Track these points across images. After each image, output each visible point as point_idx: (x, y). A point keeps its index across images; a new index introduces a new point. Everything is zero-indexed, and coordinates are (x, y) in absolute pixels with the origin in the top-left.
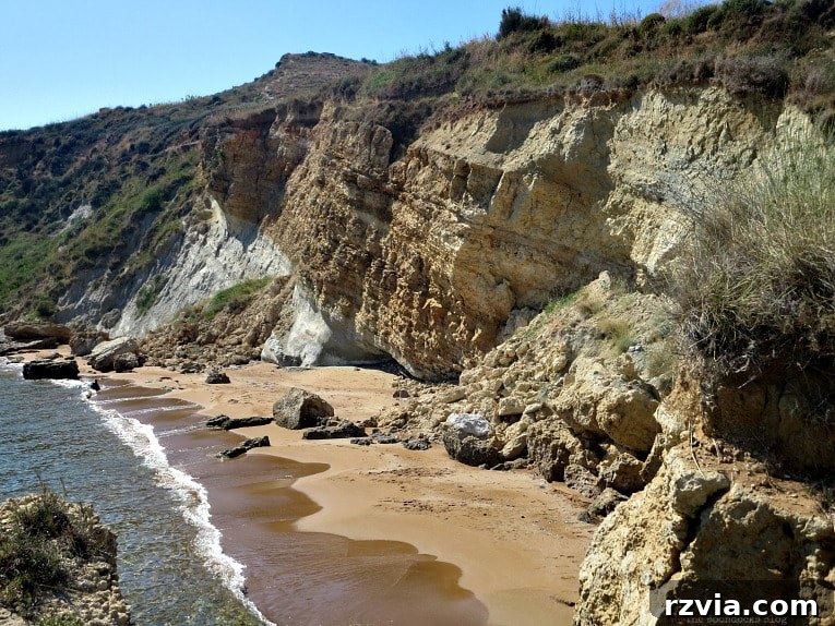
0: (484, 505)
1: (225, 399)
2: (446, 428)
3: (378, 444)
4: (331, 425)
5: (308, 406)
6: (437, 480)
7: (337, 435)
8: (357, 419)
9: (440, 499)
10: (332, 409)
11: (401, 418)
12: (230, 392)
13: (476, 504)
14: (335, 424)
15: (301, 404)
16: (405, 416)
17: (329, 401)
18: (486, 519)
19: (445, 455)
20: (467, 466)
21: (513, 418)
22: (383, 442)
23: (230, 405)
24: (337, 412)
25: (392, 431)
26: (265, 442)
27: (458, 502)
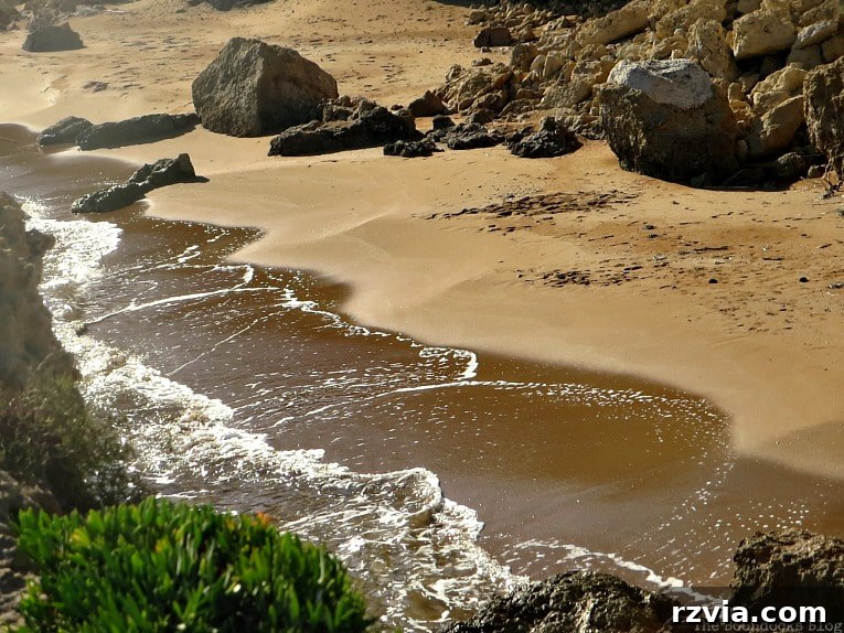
0: (709, 262)
1: (76, 83)
2: (608, 96)
3: (449, 152)
4: (334, 117)
5: (276, 79)
6: (594, 218)
7: (350, 141)
8: (395, 99)
9: (602, 257)
10: (333, 82)
11: (497, 87)
12: (84, 65)
13: (692, 262)
14: (345, 115)
15: (258, 75)
16: (508, 82)
17: (324, 66)
18: (715, 290)
19: (609, 162)
20: (663, 184)
21: (767, 63)
22: (459, 146)
23: (90, 95)
24: (345, 90)
25: (482, 119)
26: (181, 172)
27: (646, 259)
